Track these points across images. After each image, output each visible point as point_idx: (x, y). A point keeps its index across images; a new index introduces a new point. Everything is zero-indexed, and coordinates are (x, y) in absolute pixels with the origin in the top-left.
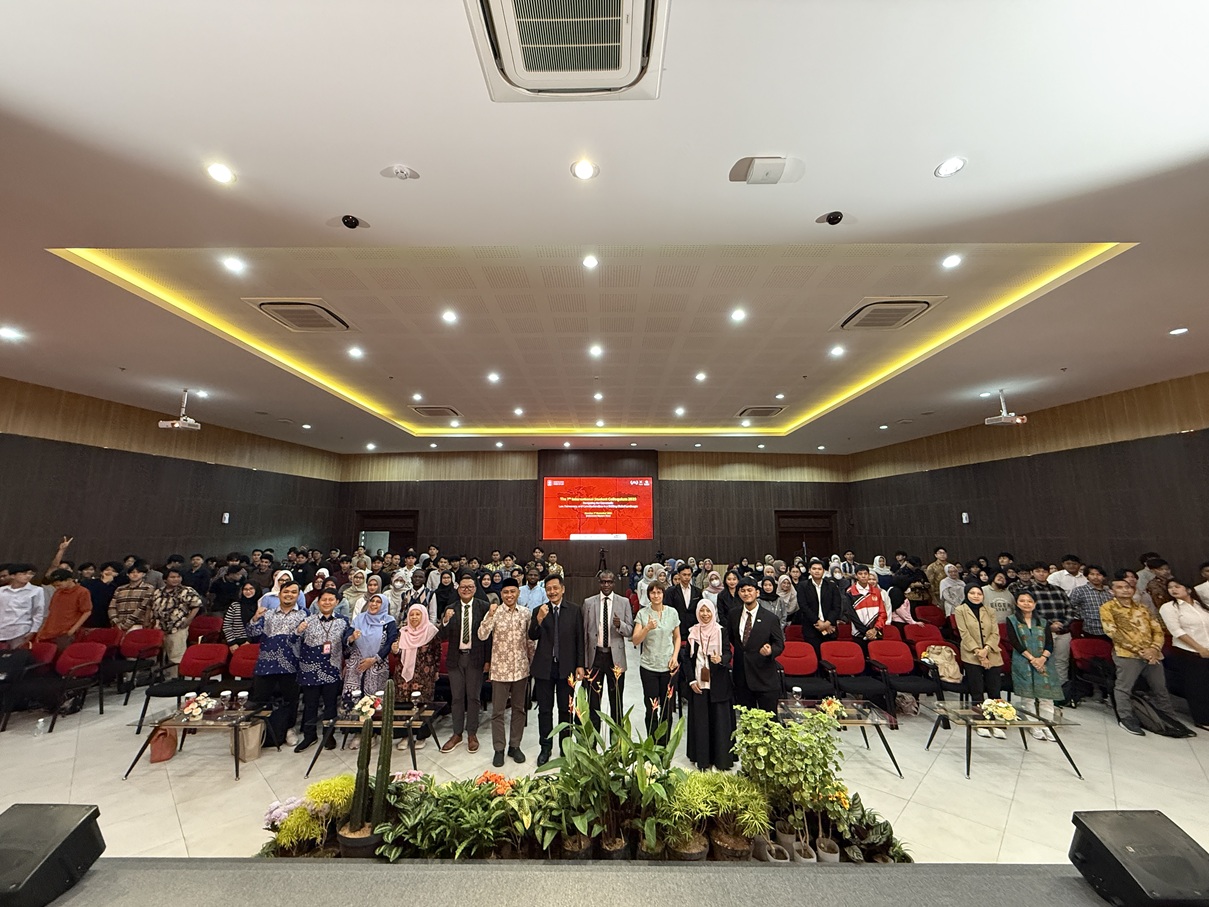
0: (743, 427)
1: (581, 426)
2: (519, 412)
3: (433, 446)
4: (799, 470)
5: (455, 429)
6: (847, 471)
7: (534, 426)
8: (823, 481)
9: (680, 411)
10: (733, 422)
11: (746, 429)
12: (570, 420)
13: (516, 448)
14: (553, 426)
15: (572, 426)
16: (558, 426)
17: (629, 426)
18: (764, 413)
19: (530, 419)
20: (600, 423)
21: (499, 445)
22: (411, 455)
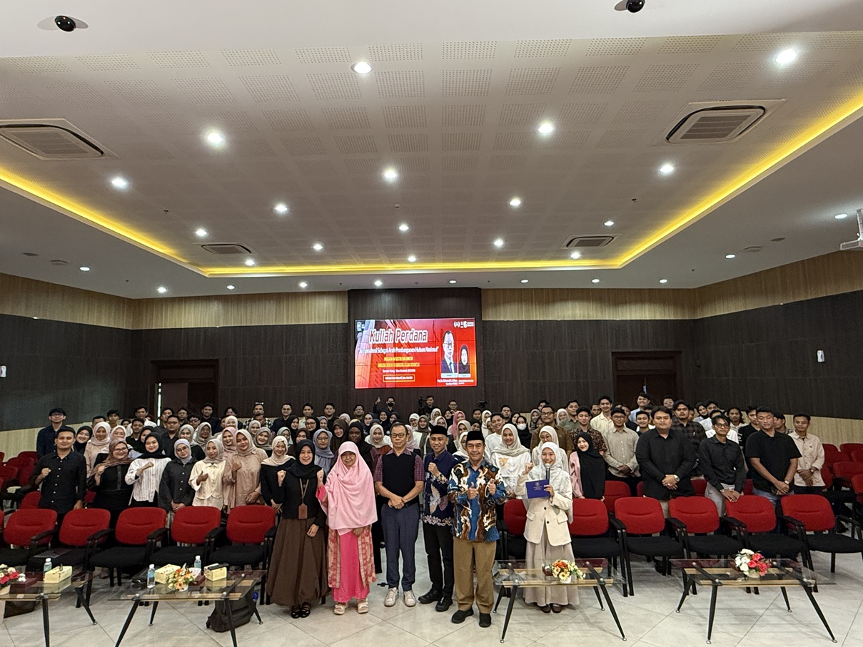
0: (572, 259)
1: (391, 262)
2: (318, 247)
3: (231, 287)
4: (638, 306)
5: (251, 268)
6: (693, 308)
7: (338, 263)
8: (667, 318)
9: (499, 243)
10: (561, 254)
11: (576, 261)
12: (377, 256)
13: (321, 289)
14: (360, 263)
15: (381, 262)
16: (366, 263)
17: (444, 261)
18: (593, 243)
19: (333, 254)
20: (412, 258)
21: (303, 285)
22: (208, 299)
